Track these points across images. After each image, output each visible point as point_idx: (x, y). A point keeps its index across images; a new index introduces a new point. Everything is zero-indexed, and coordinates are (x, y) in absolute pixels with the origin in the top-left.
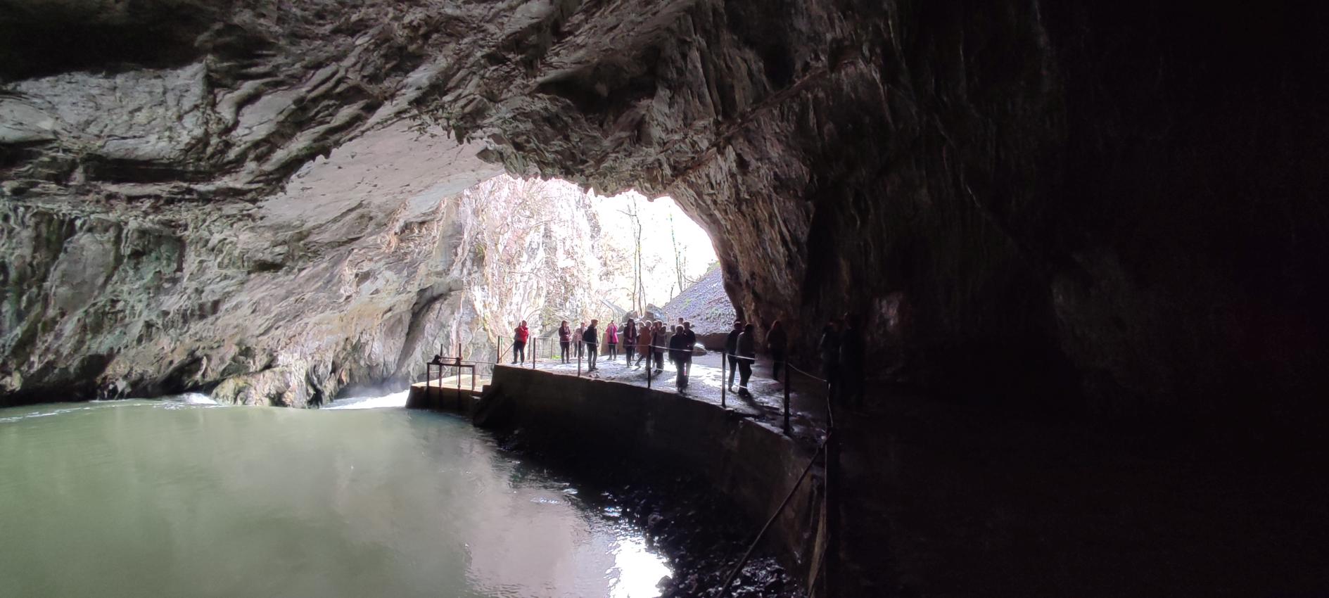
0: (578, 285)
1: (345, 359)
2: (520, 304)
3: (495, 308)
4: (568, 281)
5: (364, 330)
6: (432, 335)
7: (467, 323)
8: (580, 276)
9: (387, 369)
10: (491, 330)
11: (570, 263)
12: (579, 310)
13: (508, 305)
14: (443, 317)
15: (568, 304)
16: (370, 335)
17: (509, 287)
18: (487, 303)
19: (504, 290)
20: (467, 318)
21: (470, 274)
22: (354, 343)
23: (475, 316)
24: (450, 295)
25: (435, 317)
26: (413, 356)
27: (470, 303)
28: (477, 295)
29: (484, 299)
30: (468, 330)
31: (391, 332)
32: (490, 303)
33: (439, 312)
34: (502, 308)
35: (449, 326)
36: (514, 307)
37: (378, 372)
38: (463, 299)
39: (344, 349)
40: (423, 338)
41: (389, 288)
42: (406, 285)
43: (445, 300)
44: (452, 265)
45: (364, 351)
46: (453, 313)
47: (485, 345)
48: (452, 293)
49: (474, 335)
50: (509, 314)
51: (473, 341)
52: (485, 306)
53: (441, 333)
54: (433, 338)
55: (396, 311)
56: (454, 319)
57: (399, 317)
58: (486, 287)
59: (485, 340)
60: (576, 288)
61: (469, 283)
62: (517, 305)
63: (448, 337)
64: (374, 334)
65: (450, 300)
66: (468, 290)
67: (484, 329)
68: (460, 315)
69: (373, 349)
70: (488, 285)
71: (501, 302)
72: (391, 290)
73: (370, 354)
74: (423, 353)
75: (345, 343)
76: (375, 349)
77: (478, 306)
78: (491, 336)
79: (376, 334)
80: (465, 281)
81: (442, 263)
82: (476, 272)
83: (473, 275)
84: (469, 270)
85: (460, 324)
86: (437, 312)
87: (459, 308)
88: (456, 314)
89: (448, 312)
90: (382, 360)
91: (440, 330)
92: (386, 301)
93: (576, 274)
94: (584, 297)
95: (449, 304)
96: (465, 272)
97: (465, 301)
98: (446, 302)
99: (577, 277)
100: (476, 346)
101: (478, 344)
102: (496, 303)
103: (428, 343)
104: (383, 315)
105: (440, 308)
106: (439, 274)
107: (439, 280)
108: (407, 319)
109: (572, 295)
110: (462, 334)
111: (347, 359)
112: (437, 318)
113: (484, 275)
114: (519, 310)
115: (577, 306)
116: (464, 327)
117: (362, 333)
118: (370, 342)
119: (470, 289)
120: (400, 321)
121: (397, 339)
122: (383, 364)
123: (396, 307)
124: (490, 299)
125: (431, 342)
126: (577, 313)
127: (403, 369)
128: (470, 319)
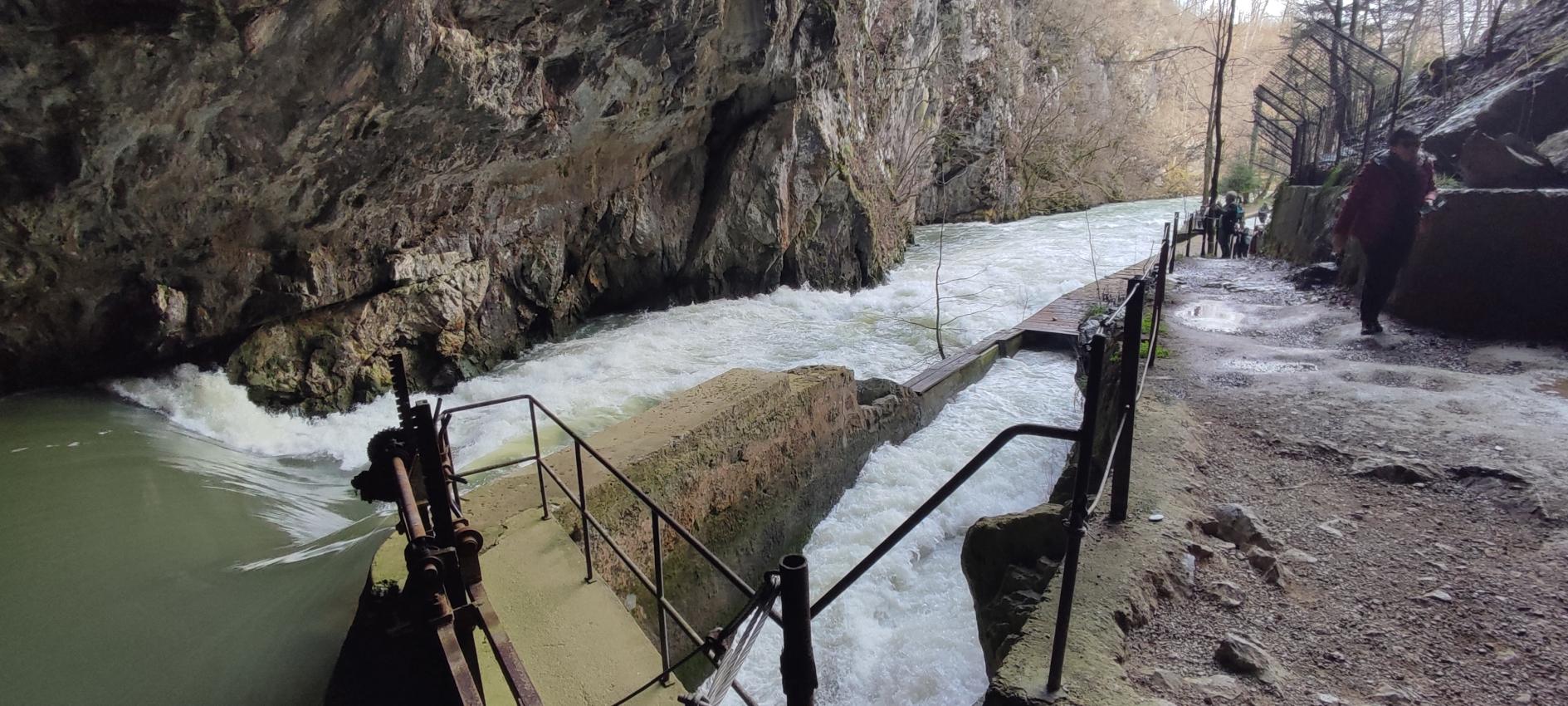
0: (995, 91)
1: (590, 247)
2: (902, 128)
3: (861, 137)
4: (980, 84)
5: (618, 190)
6: (742, 194)
7: (807, 167)
8: (1000, 74)
9: (668, 260)
10: (855, 178)
11: (984, 53)
12: (997, 134)
13: (883, 129)
14: (760, 157)
15: (978, 126)
16: (630, 199)
17: (884, 96)
18: (845, 124)
19: (875, 101)
20: (806, 157)
21: (807, 64)
22: (600, 217)
23: (823, 151)
24: (773, 112)
25: (747, 157)
26: (711, 236)
27: (810, 126)
28: (824, 107)
29: (837, 116)
30: (810, 181)
31: (672, 192)
32: (850, 125)
33: (754, 148)
34: (872, 135)
35: (772, 174)
36: (893, 133)
37: (654, 268)
38: (796, 118)
39: (583, 228)
40: (728, 200)
41: (642, 99)
42: (679, 91)
43: (764, 122)
44: (766, 42)
45: (620, 231)
46: (780, 149)
47: (843, 207)
48: (777, 108)
49: (822, 188)
50: (886, 146)
51: (822, 199)
52: (840, 131)
53: (759, 189)
54: (745, 200)
55: (677, 149)
56: (782, 160)
57: (684, 160)
58: (841, 92)
59: (842, 197)
60: (993, 96)
61: (807, 85)
62: (898, 130)
63: (772, 195)
64: (637, 196)
65: (773, 121)
66: (807, 100)
67: (842, 177)
68: (794, 150)
69: (638, 227)
70: (845, 87)
71: (871, 123)
72: (648, 103)
73: (633, 236)
74: (730, 228)
75: (583, 216)
76: (642, 225)
77: (827, 131)
78: (854, 189)
79: (640, 197)
80: (799, 80)
81: (747, 39)
82: (819, 60)
83: (814, 67)
84: (806, 56)
85: (794, 170)
86: (750, 147)
87: (791, 136)
88: (785, 151)
89: (768, 147)
90: (658, 245)
91: (756, 182)
92: (647, 130)
93: (992, 70)
94: (1004, 112)
95: (771, 131)
96: (798, 59)
97: (801, 123)
98: (766, 126)
99: (995, 77)
100: (827, 210)
101: (831, 204)
102: (862, 126)
103: (737, 209)
104: (650, 159)
105: (757, 139)
106: (744, 66)
107: (746, 79)
108: (699, 164)
109: (986, 108)
110: (800, 190)
111: (593, 248)
112: (750, 159)
113: (835, 66)
114: (902, 139)
115: (995, 127)
116: (803, 174)
117: (613, 197)
118: (631, 214)
119: (809, 96)
120: (687, 168)
121: (684, 203)
122: (660, 253)
123: (673, 142)
124: (850, 118)
125: (742, 208)
126: (992, 139)
127: (697, 261)
128: (812, 158)
